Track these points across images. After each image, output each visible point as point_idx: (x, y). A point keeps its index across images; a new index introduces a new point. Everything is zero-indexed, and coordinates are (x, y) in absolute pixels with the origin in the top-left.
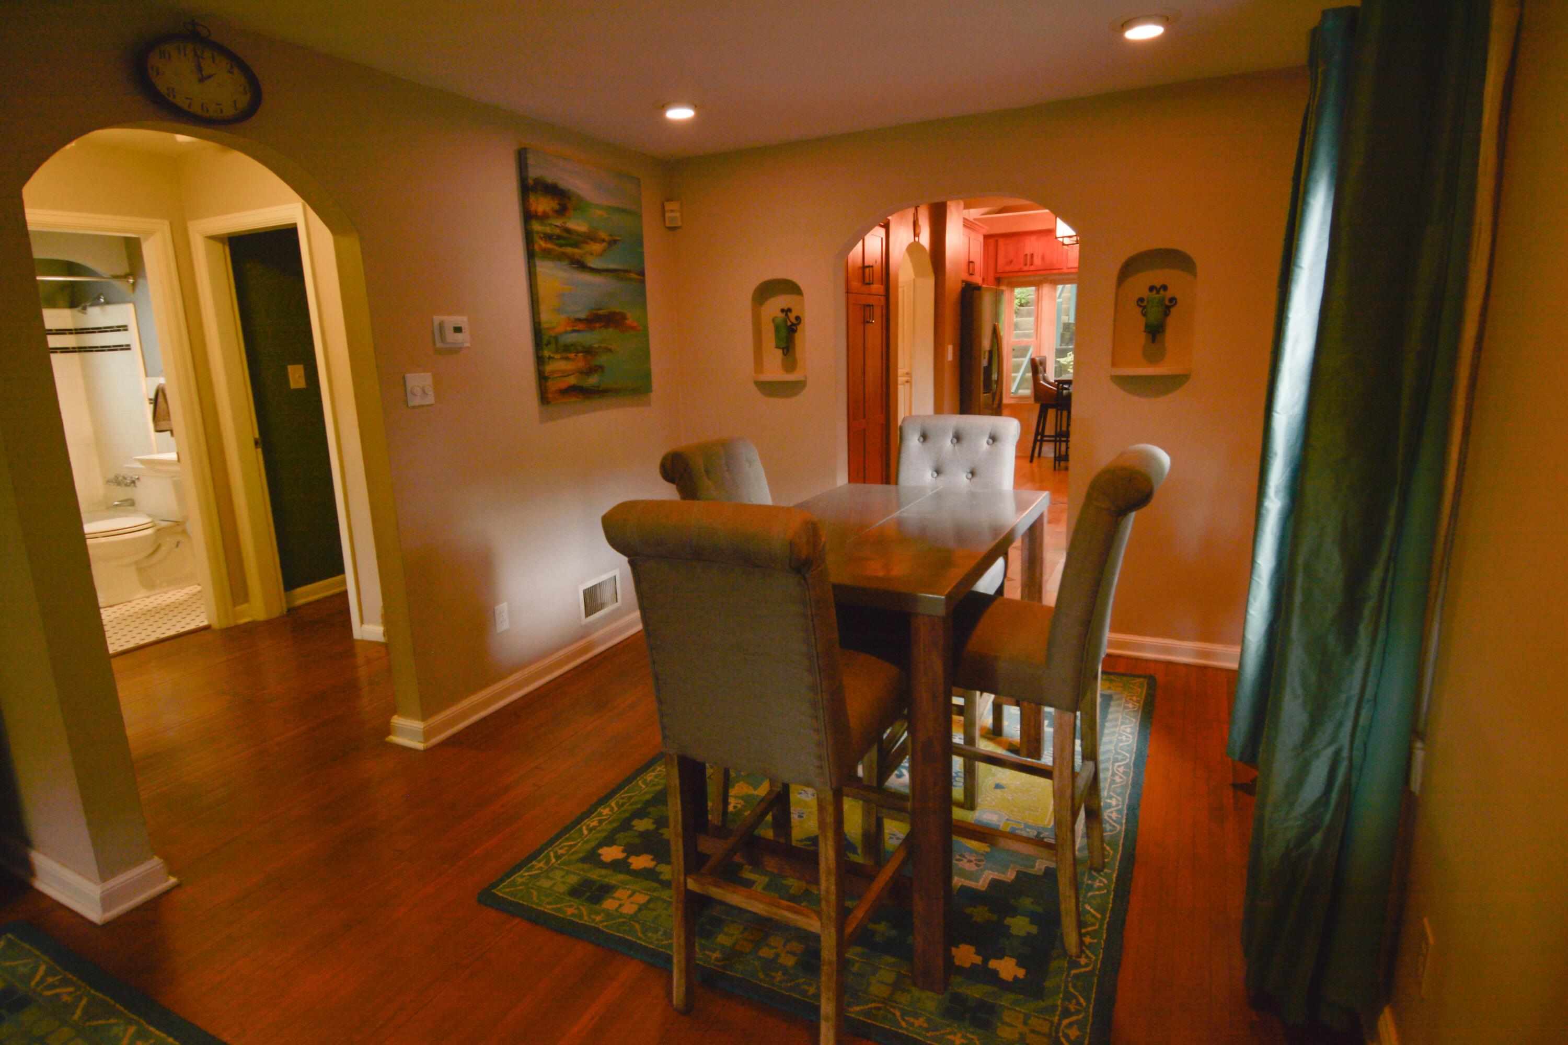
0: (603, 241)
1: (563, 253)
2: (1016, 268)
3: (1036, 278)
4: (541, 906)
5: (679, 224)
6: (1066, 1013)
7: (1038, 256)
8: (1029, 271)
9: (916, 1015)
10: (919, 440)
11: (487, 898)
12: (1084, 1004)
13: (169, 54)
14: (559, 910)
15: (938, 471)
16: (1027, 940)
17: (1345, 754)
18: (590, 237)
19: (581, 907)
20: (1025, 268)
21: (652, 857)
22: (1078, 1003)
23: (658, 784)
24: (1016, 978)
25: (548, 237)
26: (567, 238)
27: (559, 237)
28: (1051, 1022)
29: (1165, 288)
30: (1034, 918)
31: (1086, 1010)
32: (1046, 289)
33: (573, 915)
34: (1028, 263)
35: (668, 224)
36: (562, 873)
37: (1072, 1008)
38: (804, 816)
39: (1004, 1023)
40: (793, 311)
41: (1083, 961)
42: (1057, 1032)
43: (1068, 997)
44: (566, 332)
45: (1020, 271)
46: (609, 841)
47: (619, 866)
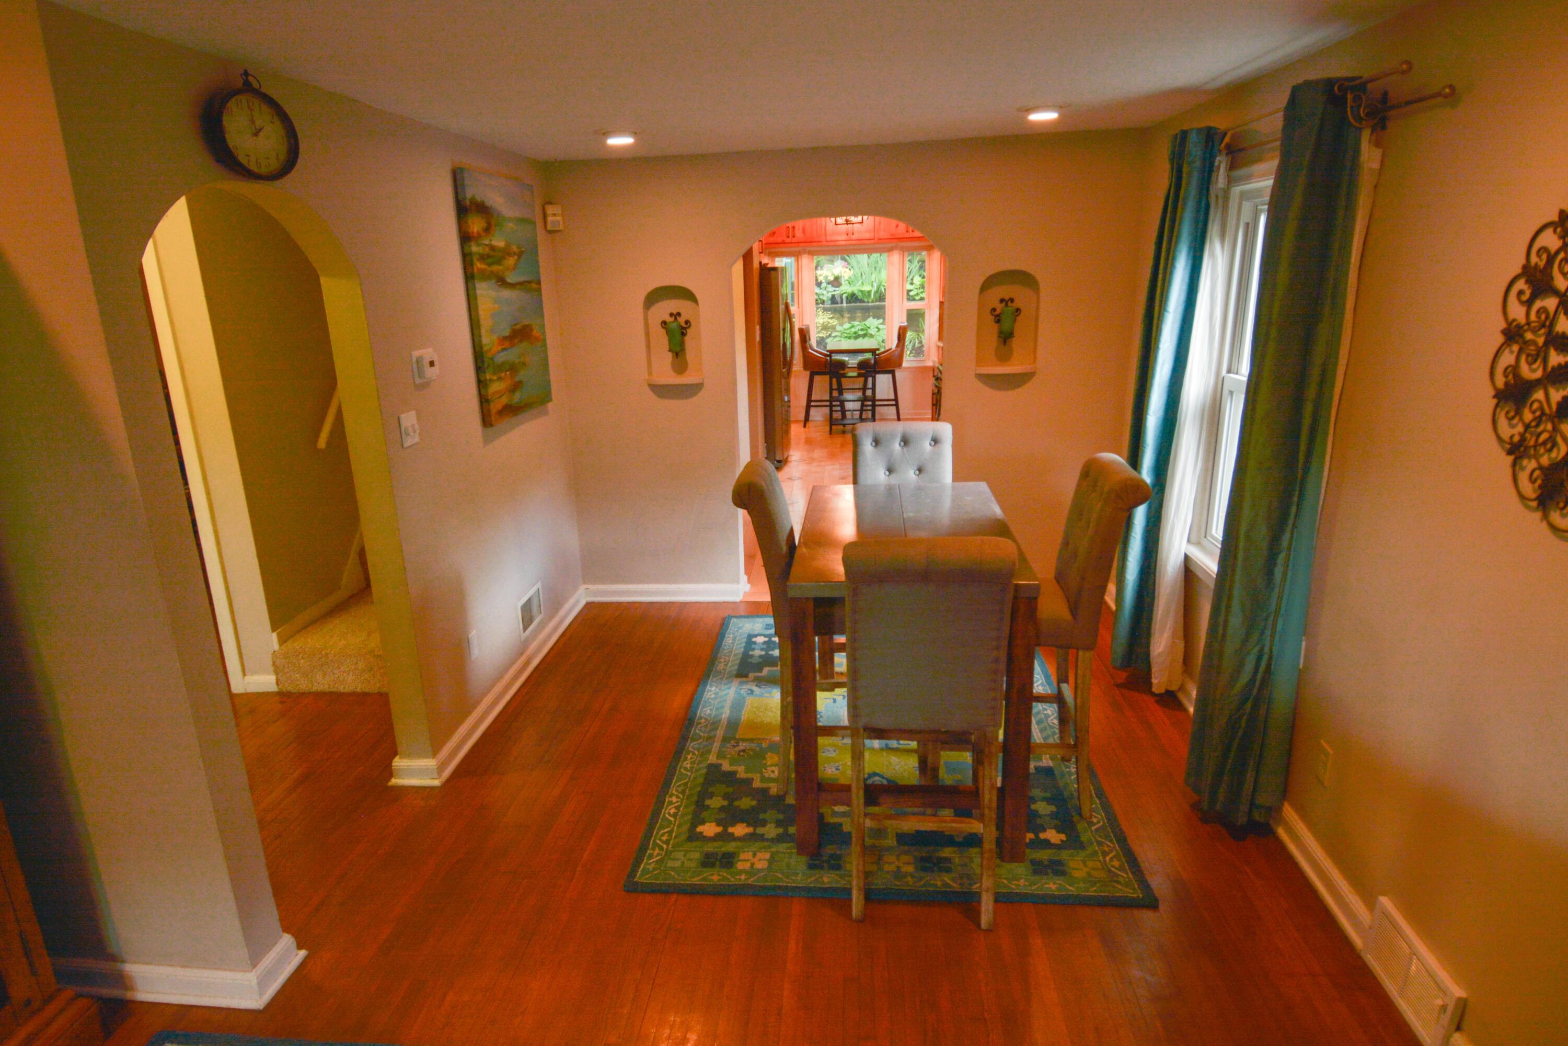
0: (515, 254)
1: (492, 272)
2: (779, 240)
3: (797, 249)
4: (686, 880)
5: (561, 228)
6: (1105, 854)
7: (799, 229)
8: (792, 243)
9: (1018, 879)
10: (871, 444)
11: (633, 888)
12: (1112, 845)
13: (231, 109)
14: (704, 879)
15: (890, 470)
16: (1053, 816)
17: (1266, 650)
18: (506, 253)
19: (721, 873)
20: (788, 240)
21: (745, 825)
22: (1108, 846)
23: (700, 769)
24: (1062, 841)
25: (482, 258)
26: (494, 256)
27: (489, 256)
28: (1100, 861)
29: (1012, 300)
30: (1049, 801)
31: (1114, 847)
32: (805, 260)
33: (719, 880)
34: (790, 235)
35: (549, 228)
36: (682, 853)
37: (1106, 849)
38: (840, 768)
39: (1073, 869)
40: (682, 315)
41: (1095, 820)
42: (1107, 866)
43: (1100, 844)
44: (499, 352)
45: (783, 243)
46: (697, 820)
47: (724, 837)
